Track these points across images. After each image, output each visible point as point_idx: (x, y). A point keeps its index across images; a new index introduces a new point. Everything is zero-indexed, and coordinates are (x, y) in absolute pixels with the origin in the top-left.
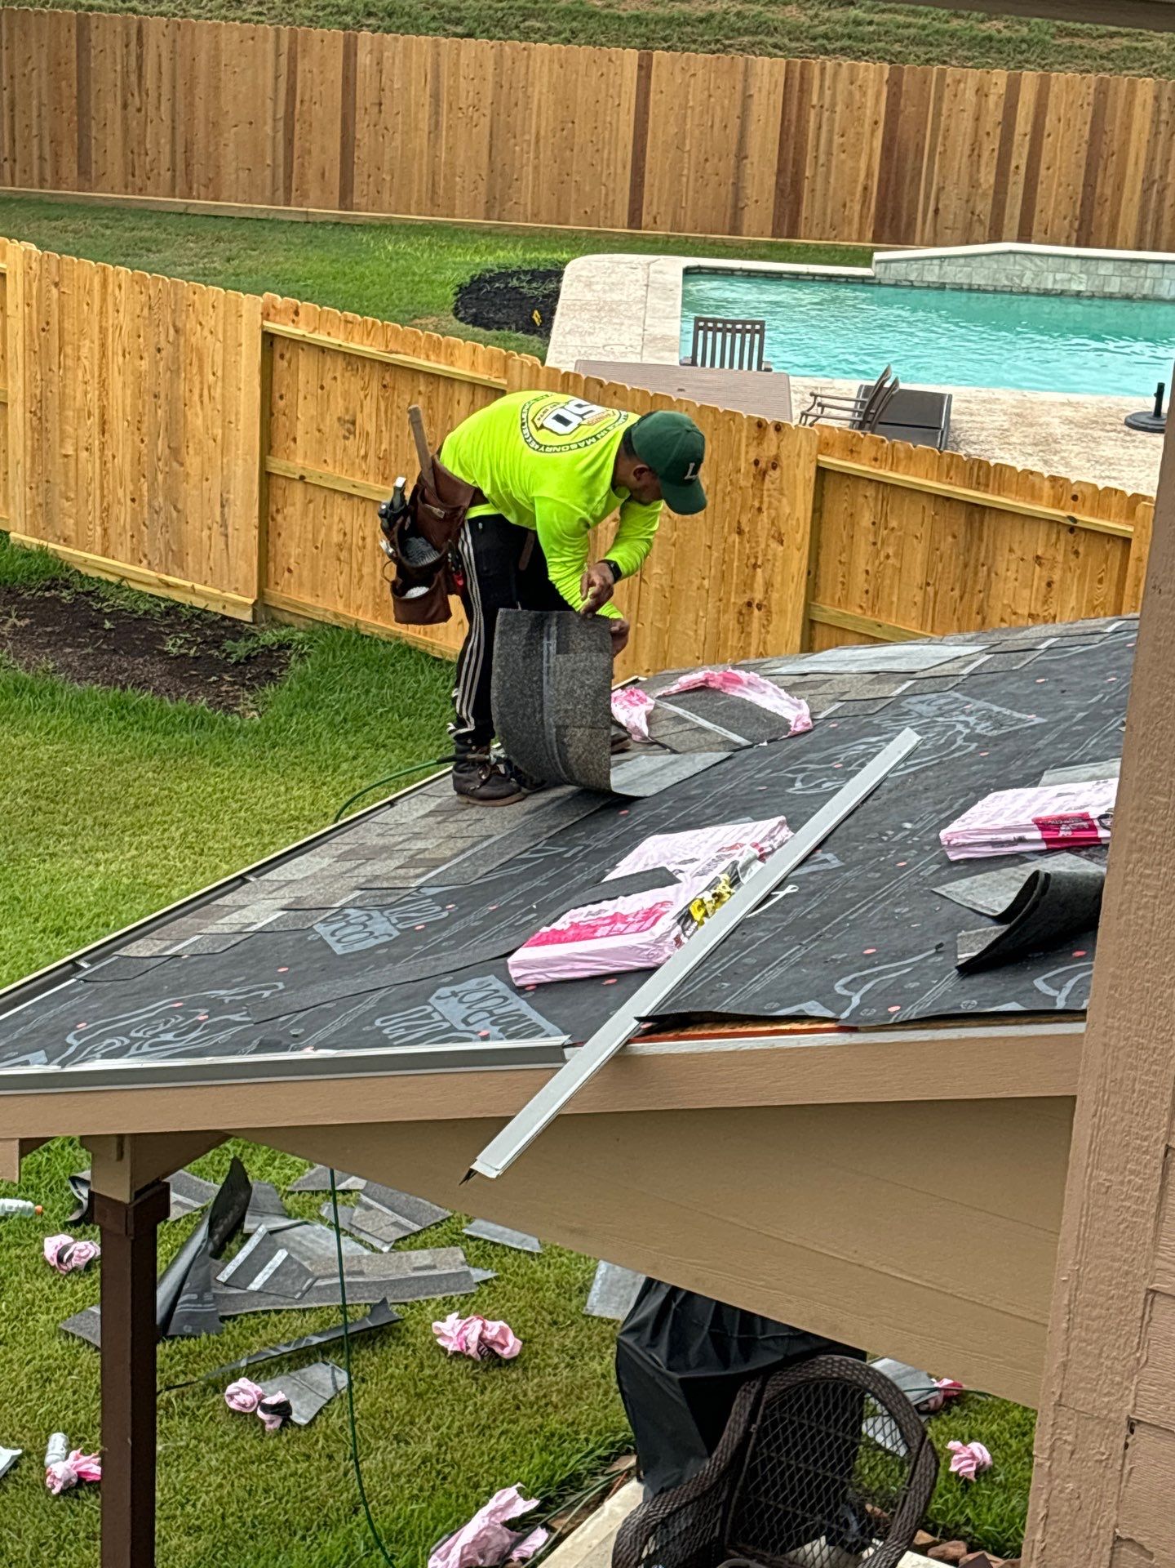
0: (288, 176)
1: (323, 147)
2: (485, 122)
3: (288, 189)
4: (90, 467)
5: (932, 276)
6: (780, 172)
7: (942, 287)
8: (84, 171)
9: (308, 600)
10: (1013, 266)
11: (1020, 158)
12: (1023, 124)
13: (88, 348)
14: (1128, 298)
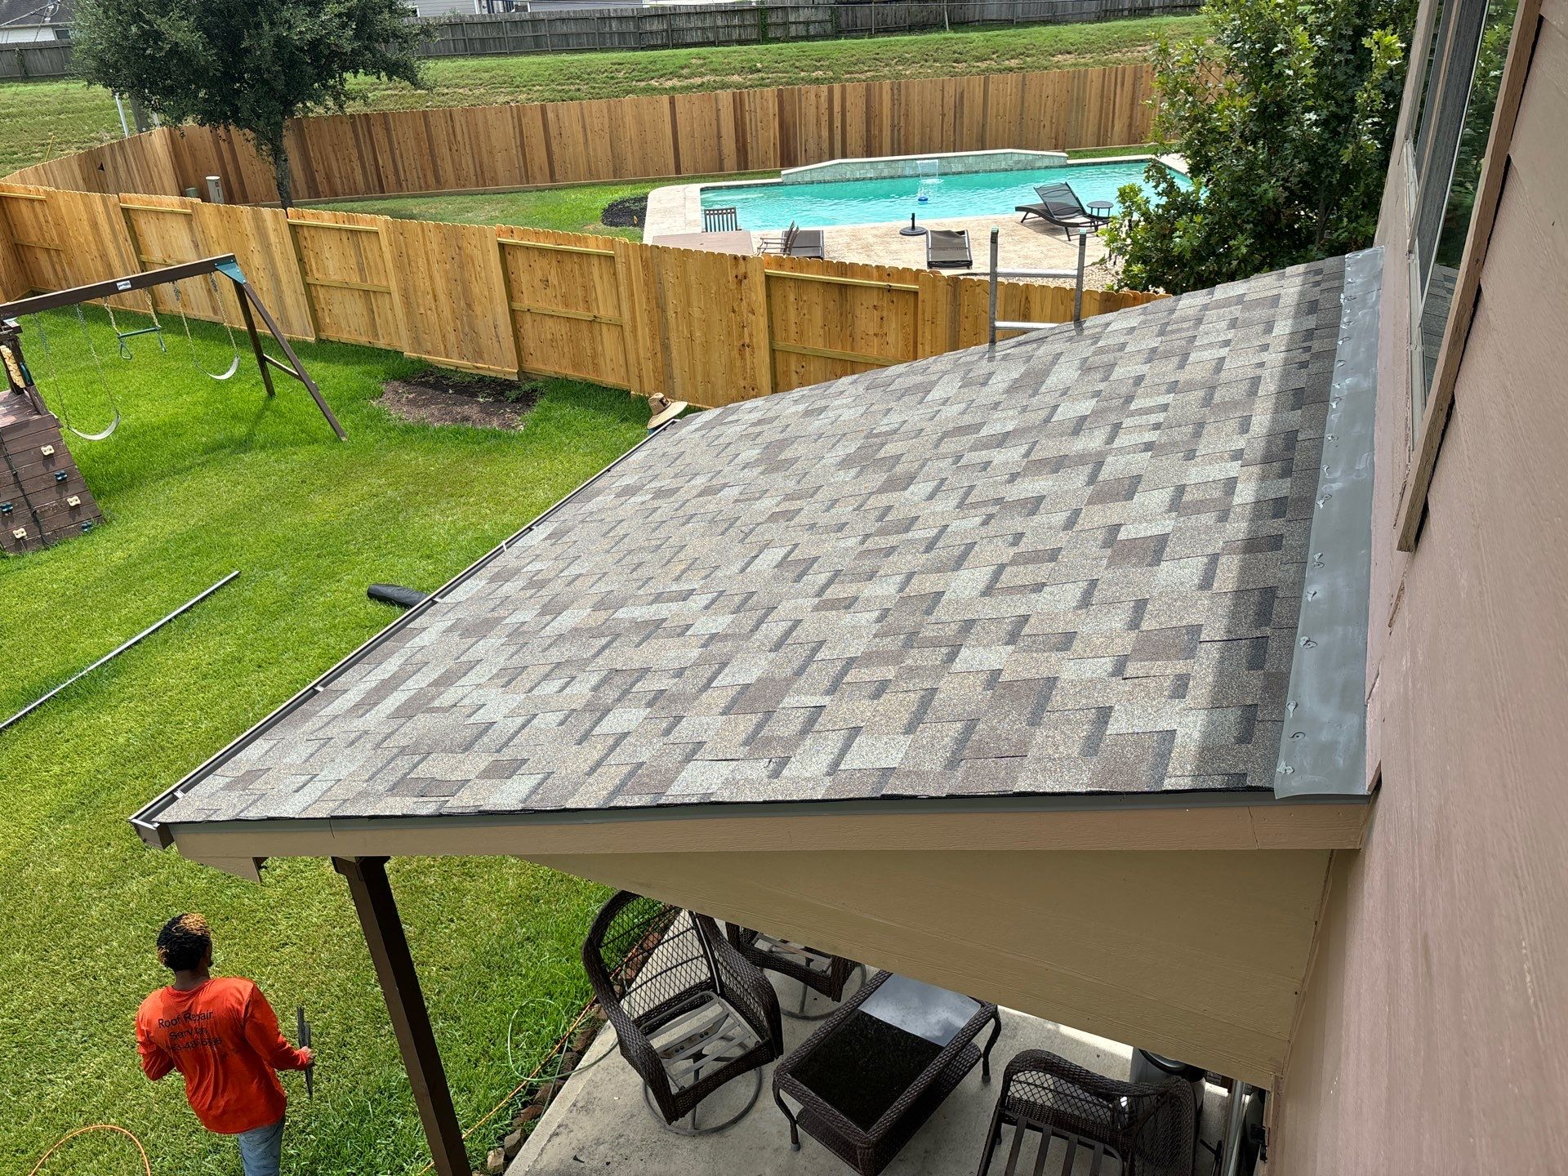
0: (527, 172)
1: (539, 155)
2: (607, 137)
3: (527, 177)
4: (433, 317)
5: (807, 179)
6: (737, 141)
7: (812, 183)
8: (438, 181)
9: (542, 367)
10: (842, 170)
11: (837, 123)
12: (837, 108)
13: (422, 262)
14: (892, 177)
